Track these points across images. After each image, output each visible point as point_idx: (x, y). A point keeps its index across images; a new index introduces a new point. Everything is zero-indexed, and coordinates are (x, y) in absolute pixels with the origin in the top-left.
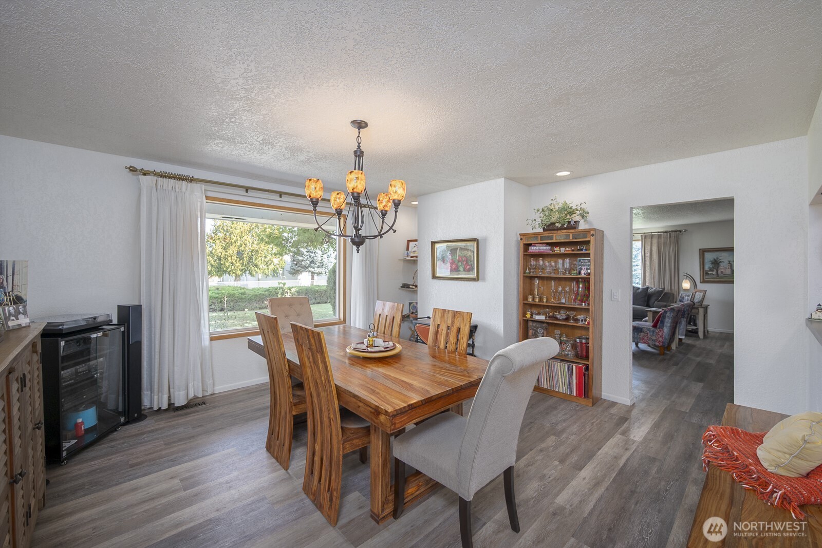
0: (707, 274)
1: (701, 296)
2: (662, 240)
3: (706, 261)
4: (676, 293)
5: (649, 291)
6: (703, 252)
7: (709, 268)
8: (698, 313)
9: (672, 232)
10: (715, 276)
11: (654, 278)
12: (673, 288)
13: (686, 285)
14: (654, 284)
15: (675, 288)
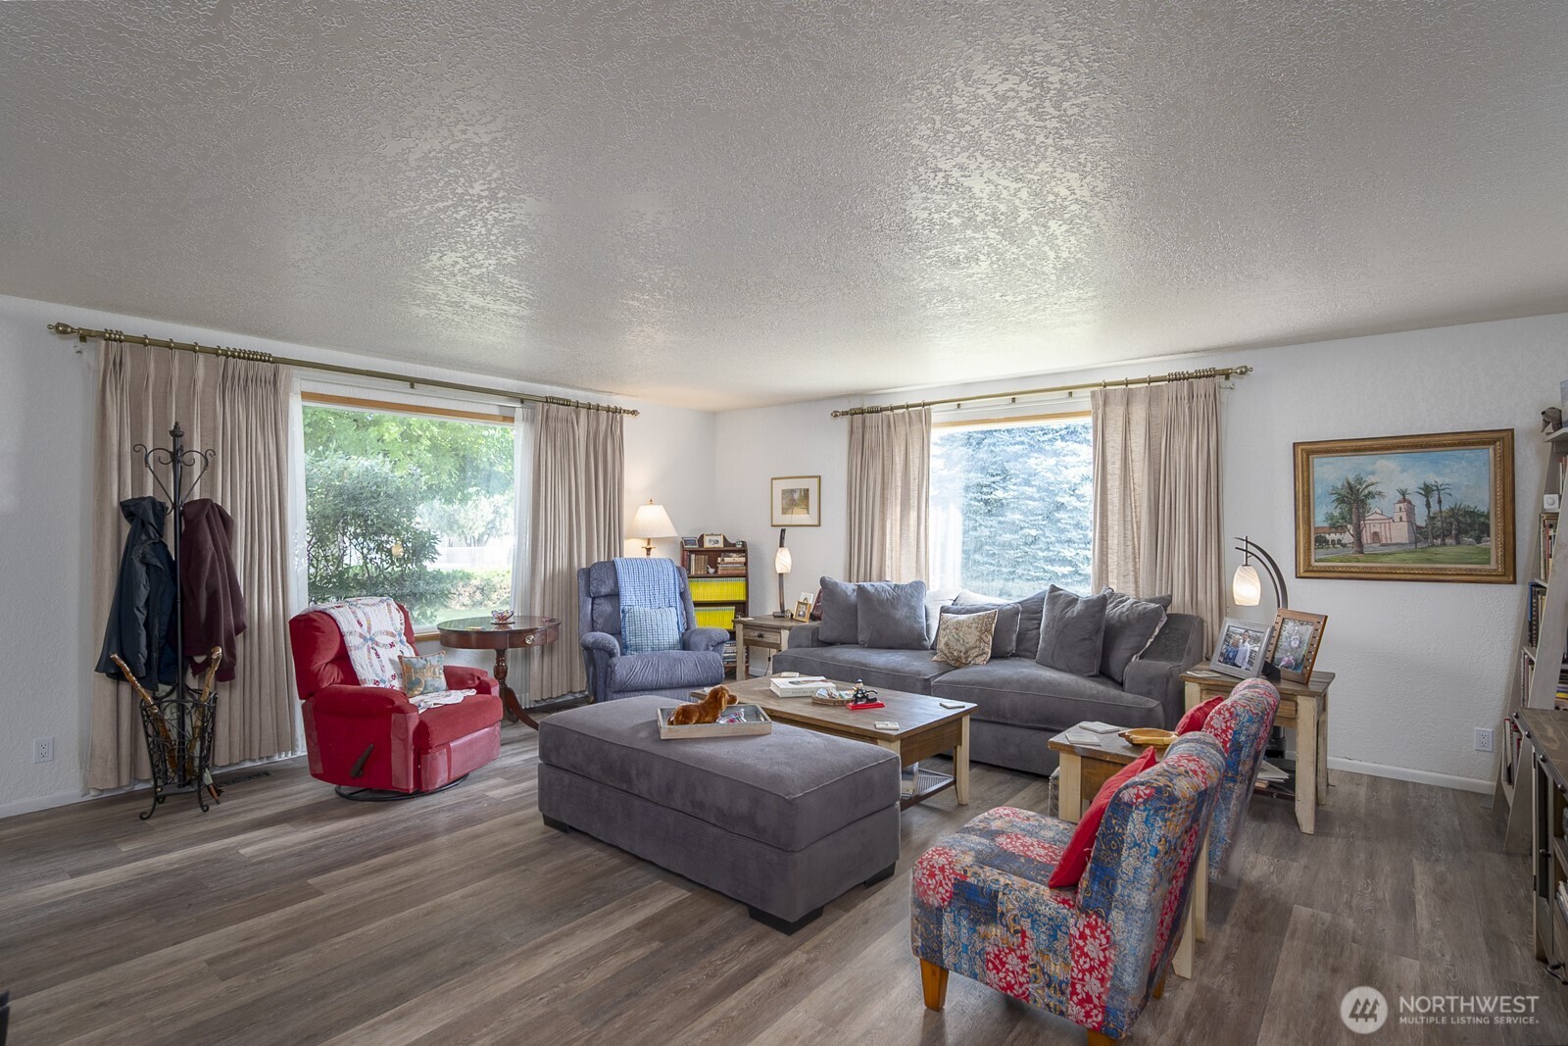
0: (1321, 541)
1: (1307, 638)
2: (1163, 409)
3: (1318, 490)
4: (1210, 617)
5: (1111, 610)
6: (1306, 453)
7: (1330, 517)
8: (1292, 719)
9: (1199, 376)
10: (1351, 552)
11: (1135, 557)
12: (1201, 596)
13: (1247, 588)
14: (1136, 582)
15: (1208, 599)
